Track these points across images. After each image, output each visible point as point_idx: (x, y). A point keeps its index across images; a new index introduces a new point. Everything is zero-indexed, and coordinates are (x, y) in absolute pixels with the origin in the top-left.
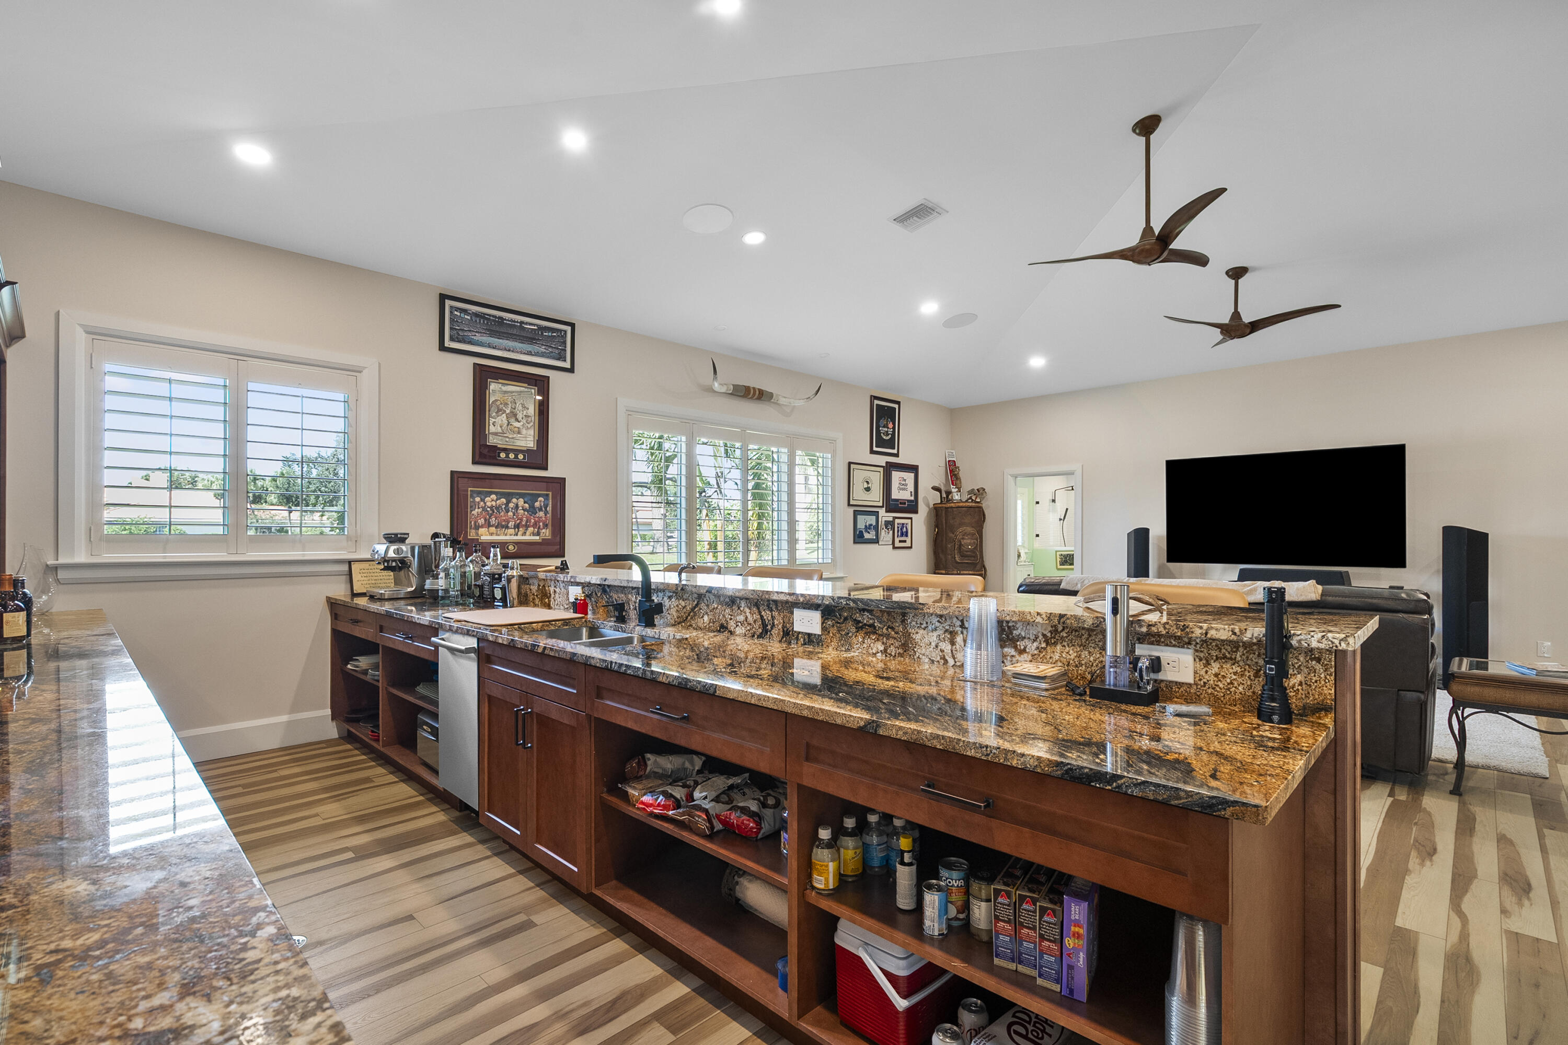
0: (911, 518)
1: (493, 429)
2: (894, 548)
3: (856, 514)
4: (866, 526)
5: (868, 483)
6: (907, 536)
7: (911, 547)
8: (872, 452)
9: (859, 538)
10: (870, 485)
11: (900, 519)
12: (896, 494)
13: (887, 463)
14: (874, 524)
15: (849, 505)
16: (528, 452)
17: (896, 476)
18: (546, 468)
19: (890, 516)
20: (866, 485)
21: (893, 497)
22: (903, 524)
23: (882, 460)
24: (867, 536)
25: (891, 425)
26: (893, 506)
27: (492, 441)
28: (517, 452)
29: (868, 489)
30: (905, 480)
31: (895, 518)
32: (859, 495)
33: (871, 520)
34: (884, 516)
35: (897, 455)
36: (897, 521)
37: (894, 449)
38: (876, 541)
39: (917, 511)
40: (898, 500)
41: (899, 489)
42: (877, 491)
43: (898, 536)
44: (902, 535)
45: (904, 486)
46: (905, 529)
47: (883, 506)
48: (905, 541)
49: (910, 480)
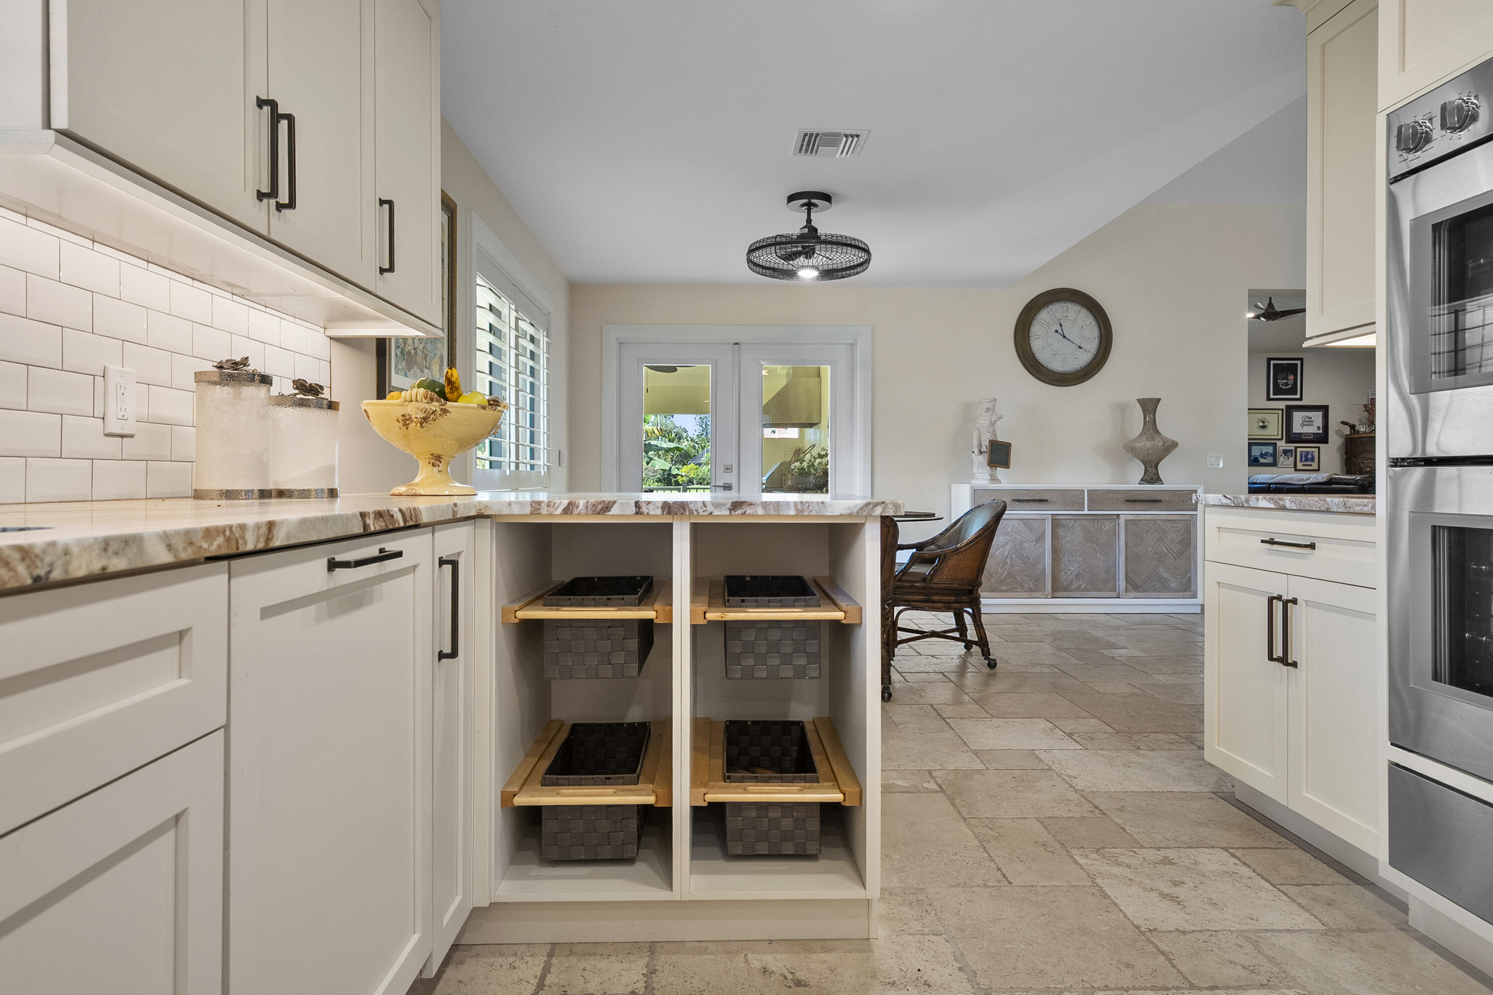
0: (1319, 448)
2: (1296, 470)
3: (1250, 447)
4: (1262, 454)
5: (1263, 422)
6: (1313, 460)
7: (1318, 470)
8: (1269, 399)
9: (1254, 463)
10: (1266, 424)
11: (1303, 448)
12: (1297, 428)
13: (1287, 406)
14: (1271, 451)
17: (1298, 417)
19: (1291, 446)
20: (1261, 424)
21: (1294, 432)
22: (1308, 452)
23: (1282, 405)
24: (1262, 461)
25: (1291, 377)
26: (1292, 438)
29: (1264, 427)
30: (1311, 418)
31: (1296, 448)
33: (1270, 449)
34: (1282, 445)
35: (1301, 399)
36: (1299, 450)
37: (1296, 394)
38: (1274, 464)
39: (1326, 442)
40: (1301, 434)
41: (1303, 425)
42: (1274, 429)
43: (1301, 461)
44: (1307, 460)
45: (1308, 422)
46: (1310, 456)
47: (1282, 439)
48: (1311, 465)
49: (1317, 417)
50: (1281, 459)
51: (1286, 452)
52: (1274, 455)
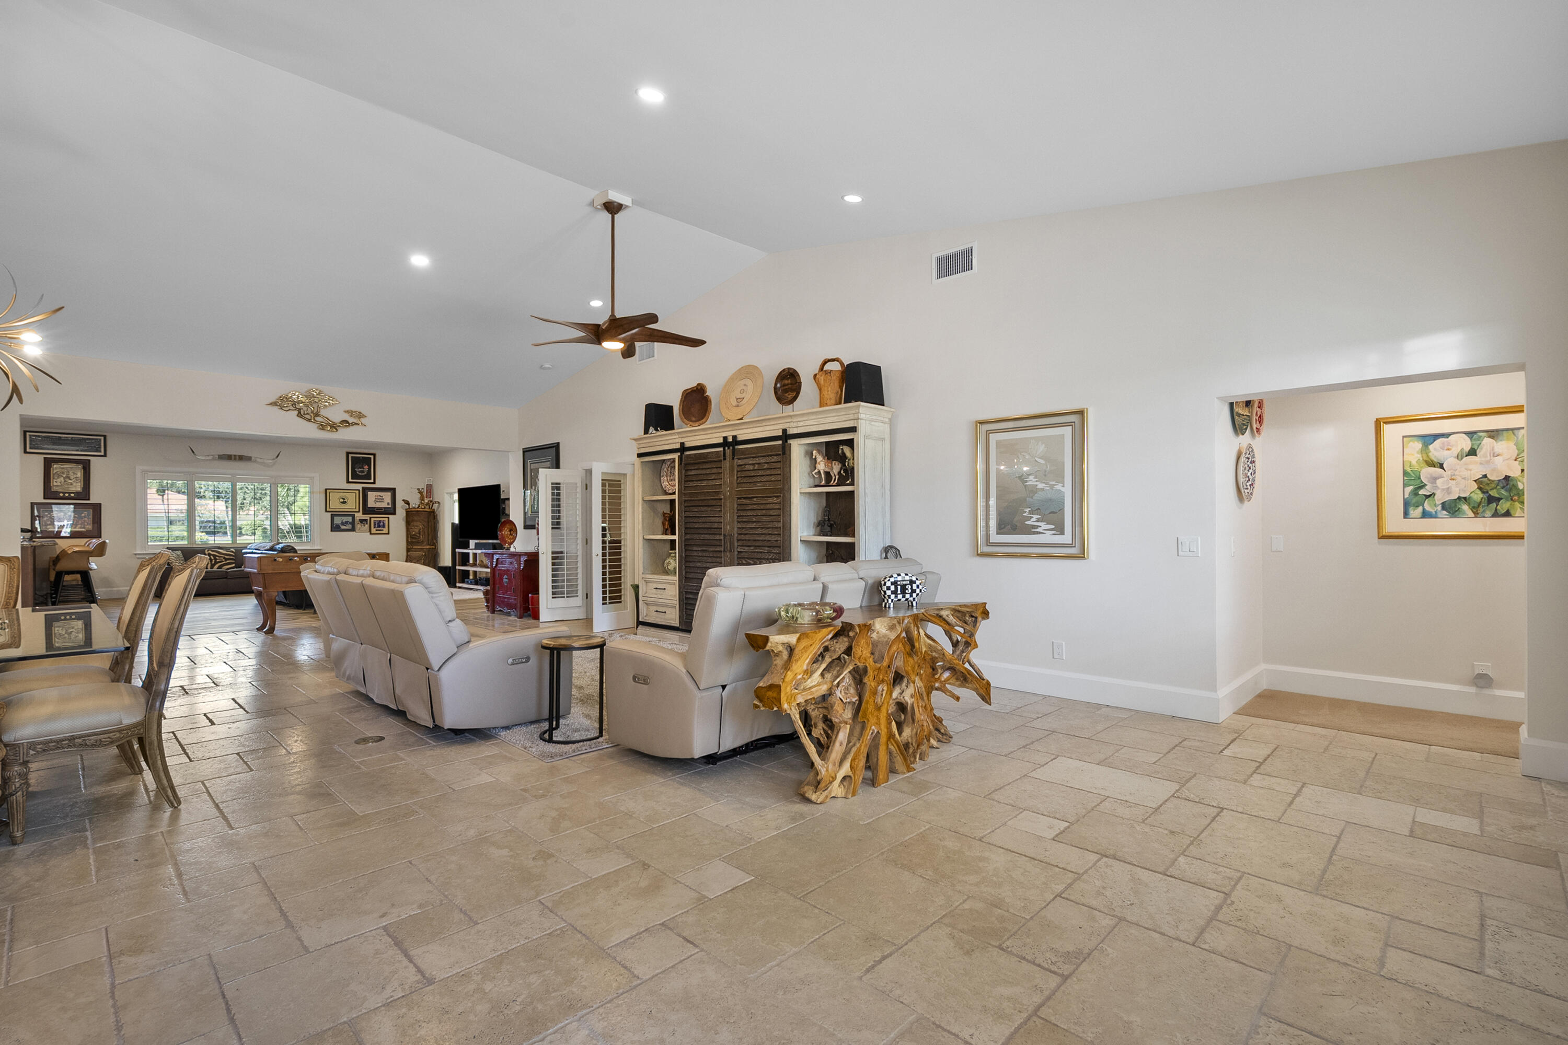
0: (388, 518)
1: (55, 484)
2: (371, 534)
3: (332, 517)
4: (342, 522)
5: (344, 499)
6: (384, 526)
7: (388, 534)
8: (348, 482)
9: (335, 528)
10: (346, 500)
11: (376, 518)
12: (371, 504)
13: (363, 488)
14: (351, 521)
15: (326, 511)
16: (77, 493)
17: (371, 496)
18: (89, 499)
19: (367, 517)
20: (342, 500)
21: (369, 506)
22: (380, 521)
23: (360, 487)
24: (343, 527)
25: (367, 468)
26: (367, 510)
27: (54, 489)
28: (69, 493)
29: (344, 503)
30: (382, 496)
31: (371, 518)
32: (335, 505)
33: (350, 519)
34: (359, 516)
35: (374, 483)
36: (372, 519)
37: (370, 480)
38: (353, 530)
39: (394, 513)
40: (374, 508)
41: (376, 502)
42: (353, 503)
43: (374, 527)
44: (379, 526)
45: (381, 500)
46: (382, 524)
47: (359, 511)
48: (382, 530)
49: (387, 496)
50: (358, 526)
51: (362, 521)
52: (353, 523)
